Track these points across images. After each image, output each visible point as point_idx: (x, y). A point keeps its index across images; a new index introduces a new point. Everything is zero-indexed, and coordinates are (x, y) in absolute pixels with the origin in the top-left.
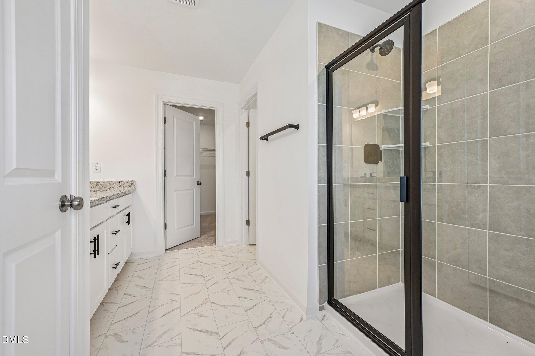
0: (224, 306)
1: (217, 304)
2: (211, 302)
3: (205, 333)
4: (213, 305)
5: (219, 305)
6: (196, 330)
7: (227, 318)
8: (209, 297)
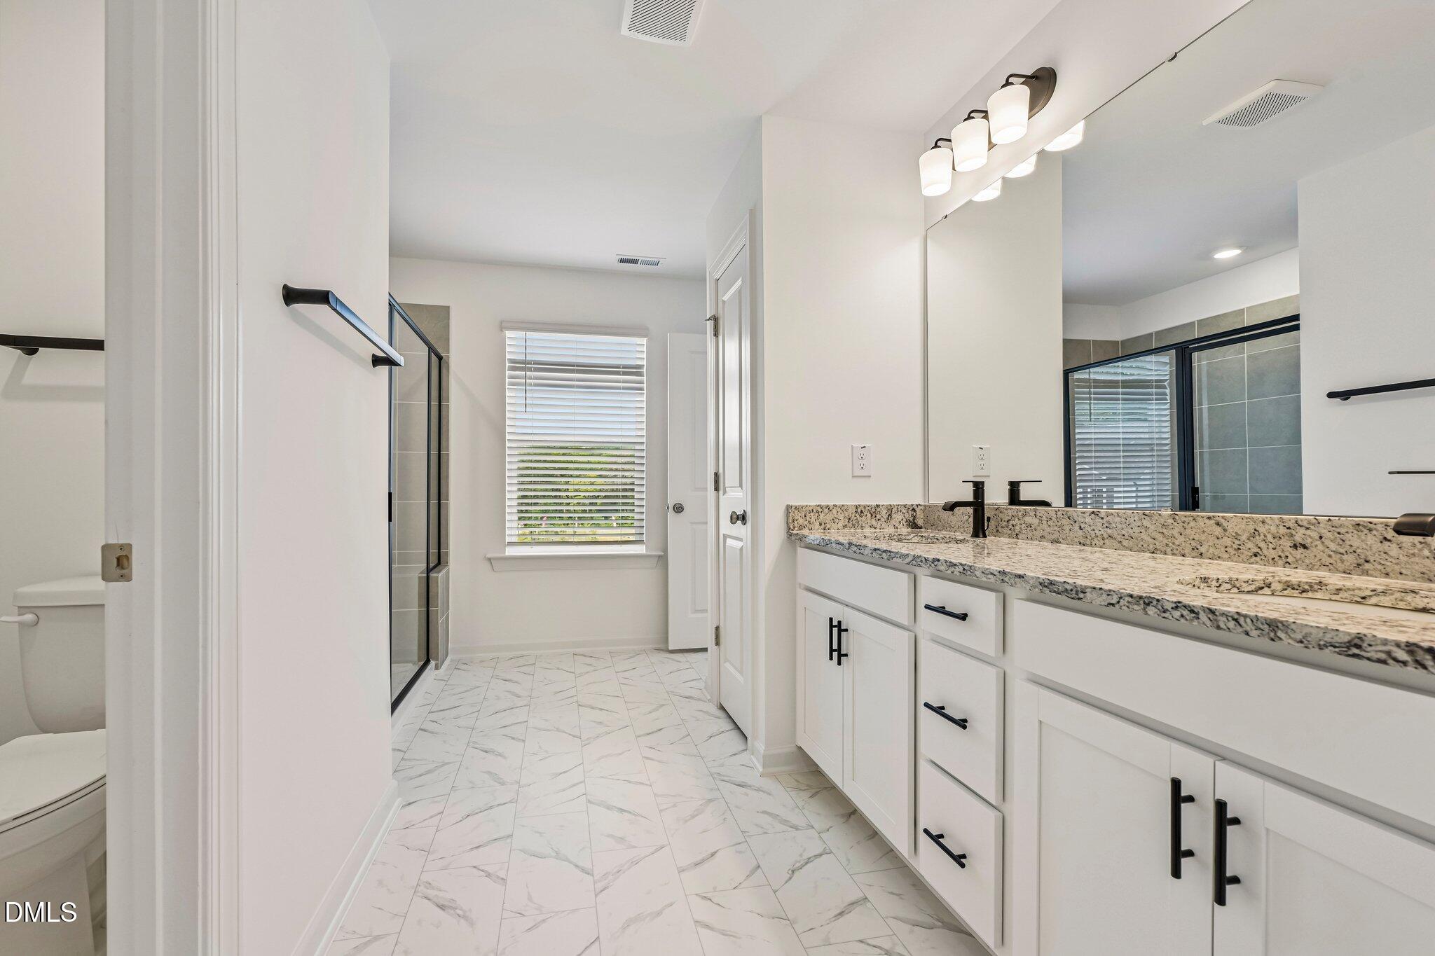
0: (558, 856)
1: (577, 866)
2: (593, 876)
3: (613, 806)
4: (588, 865)
5: (571, 863)
6: (630, 813)
7: (562, 826)
8: (596, 896)
